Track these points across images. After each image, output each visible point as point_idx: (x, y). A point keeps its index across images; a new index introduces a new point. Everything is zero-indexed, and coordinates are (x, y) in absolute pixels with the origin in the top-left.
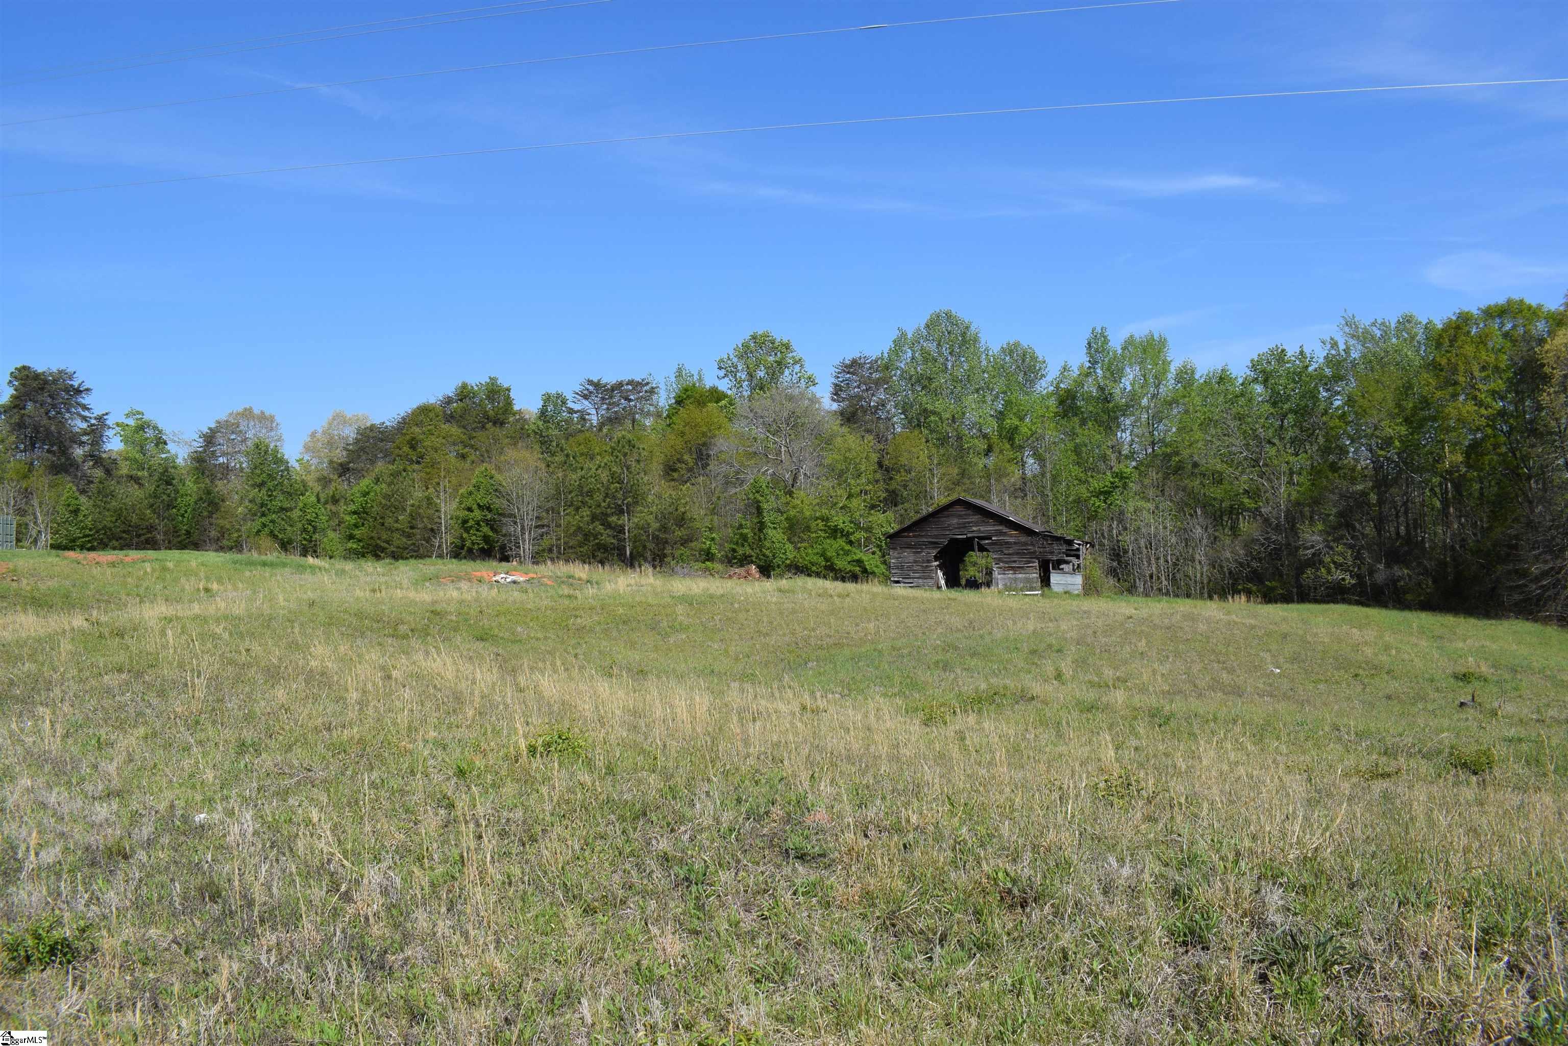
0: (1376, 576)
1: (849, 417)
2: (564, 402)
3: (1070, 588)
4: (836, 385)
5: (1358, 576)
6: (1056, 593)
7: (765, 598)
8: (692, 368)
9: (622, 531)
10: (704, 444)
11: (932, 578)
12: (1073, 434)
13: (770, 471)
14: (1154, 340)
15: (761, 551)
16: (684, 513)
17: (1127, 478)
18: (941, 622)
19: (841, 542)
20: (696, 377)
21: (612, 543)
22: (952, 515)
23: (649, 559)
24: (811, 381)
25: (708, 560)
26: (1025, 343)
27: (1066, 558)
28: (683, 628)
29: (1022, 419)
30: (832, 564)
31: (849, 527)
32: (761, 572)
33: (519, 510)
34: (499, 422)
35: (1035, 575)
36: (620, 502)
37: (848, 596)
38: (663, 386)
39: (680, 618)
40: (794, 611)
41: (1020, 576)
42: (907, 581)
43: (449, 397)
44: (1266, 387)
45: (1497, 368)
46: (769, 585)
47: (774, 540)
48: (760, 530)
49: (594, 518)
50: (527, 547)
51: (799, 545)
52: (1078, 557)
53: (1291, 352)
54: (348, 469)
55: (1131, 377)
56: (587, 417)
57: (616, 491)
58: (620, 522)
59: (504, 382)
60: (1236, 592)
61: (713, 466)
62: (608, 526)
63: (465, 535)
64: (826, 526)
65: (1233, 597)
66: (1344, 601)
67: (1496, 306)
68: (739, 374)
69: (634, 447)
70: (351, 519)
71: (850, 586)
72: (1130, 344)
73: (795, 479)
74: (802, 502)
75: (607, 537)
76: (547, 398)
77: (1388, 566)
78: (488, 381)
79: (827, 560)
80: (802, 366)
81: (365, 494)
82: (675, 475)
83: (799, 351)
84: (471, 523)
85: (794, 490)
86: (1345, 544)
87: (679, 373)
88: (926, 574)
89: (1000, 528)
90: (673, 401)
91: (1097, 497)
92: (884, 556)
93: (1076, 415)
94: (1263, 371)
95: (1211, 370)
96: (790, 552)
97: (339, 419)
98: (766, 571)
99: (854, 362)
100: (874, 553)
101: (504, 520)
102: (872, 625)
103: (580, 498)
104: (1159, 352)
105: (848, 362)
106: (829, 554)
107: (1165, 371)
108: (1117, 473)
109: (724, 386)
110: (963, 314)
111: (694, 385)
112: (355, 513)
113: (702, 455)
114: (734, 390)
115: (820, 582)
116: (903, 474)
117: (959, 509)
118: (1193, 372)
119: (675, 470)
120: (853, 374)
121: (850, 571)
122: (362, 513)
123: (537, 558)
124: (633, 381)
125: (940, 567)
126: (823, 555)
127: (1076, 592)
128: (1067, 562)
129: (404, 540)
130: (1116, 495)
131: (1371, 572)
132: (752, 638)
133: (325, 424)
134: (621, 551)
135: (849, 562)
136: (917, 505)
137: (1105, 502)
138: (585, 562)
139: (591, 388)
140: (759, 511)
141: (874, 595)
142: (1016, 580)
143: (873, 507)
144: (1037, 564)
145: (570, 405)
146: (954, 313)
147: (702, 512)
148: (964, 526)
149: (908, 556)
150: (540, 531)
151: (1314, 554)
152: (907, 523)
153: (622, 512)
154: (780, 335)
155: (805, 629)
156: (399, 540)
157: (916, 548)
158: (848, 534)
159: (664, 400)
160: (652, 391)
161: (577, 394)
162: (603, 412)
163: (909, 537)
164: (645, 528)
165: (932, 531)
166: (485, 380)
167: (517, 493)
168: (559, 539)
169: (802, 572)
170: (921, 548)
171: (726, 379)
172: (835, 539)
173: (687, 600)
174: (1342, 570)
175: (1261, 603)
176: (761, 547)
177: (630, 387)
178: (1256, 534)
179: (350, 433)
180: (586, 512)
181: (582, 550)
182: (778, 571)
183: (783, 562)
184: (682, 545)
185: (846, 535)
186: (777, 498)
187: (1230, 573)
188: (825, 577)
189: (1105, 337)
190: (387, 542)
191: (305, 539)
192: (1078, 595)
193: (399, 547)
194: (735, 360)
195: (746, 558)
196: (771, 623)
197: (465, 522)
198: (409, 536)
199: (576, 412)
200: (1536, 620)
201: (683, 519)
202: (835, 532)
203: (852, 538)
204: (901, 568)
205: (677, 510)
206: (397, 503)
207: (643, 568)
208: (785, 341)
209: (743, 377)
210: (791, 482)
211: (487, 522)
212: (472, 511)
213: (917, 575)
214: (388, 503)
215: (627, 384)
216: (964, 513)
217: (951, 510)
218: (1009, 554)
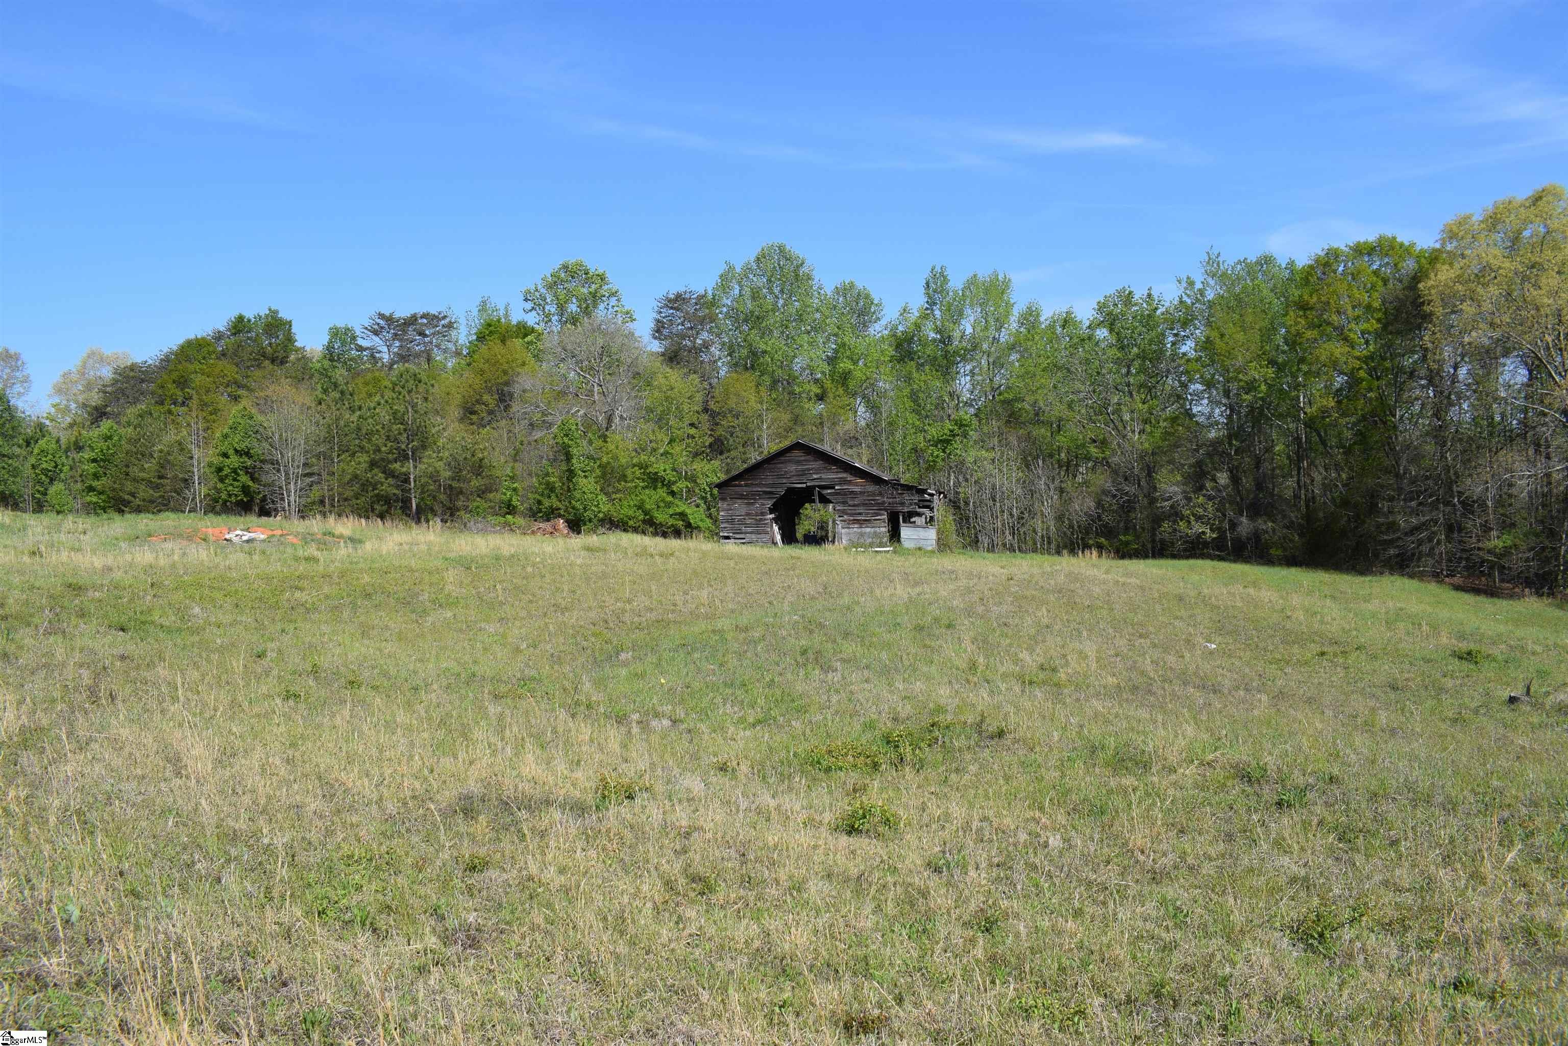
0: (1239, 529)
1: (672, 357)
2: (354, 338)
3: (922, 544)
4: (658, 321)
5: (1219, 529)
6: (908, 550)
7: (568, 559)
8: (498, 303)
9: (407, 481)
10: (507, 384)
11: (767, 533)
12: (909, 379)
13: (582, 412)
14: (998, 280)
15: (570, 502)
16: (481, 460)
17: (966, 426)
18: (789, 587)
19: (662, 492)
20: (502, 312)
21: (394, 494)
22: (790, 461)
23: (439, 512)
24: (629, 316)
25: (509, 513)
26: (859, 285)
27: (918, 510)
28: (451, 603)
29: (855, 363)
30: (652, 517)
31: (670, 476)
32: (570, 527)
33: (282, 456)
34: (279, 360)
35: (883, 529)
36: (403, 447)
37: (672, 555)
38: (462, 321)
39: (449, 588)
40: (604, 576)
41: (868, 530)
42: (738, 536)
43: (219, 332)
44: (1111, 331)
45: (1369, 307)
46: (577, 541)
47: (585, 489)
48: (569, 479)
49: (373, 464)
50: (292, 498)
51: (614, 496)
52: (932, 509)
53: (1139, 294)
54: (105, 414)
55: (972, 319)
56: (378, 355)
57: (400, 434)
58: (404, 470)
59: (284, 315)
60: (1086, 547)
61: (516, 407)
62: (391, 474)
63: (219, 485)
64: (644, 473)
65: (1083, 552)
66: (1203, 556)
67: (1365, 243)
68: (547, 308)
69: (420, 382)
70: (91, 468)
71: (674, 543)
72: (972, 283)
73: (610, 420)
74: (617, 447)
75: (388, 487)
76: (335, 333)
77: (1251, 518)
78: (268, 312)
79: (646, 513)
80: (618, 300)
81: (107, 438)
82: (474, 417)
83: (615, 282)
84: (226, 471)
85: (608, 433)
86: (1204, 496)
87: (483, 307)
88: (759, 528)
89: (844, 475)
90: (475, 337)
91: (936, 446)
92: (709, 509)
93: (912, 359)
94: (1110, 314)
95: (1057, 312)
96: (605, 506)
97: (95, 357)
98: (575, 525)
99: (679, 297)
100: (698, 506)
101: (267, 467)
102: (704, 593)
103: (357, 442)
104: (1002, 293)
105: (672, 296)
106: (648, 507)
107: (1008, 314)
108: (956, 421)
109: (532, 319)
110: (797, 249)
111: (499, 321)
112: (94, 461)
113: (504, 398)
114: (542, 324)
115: (637, 539)
116: (730, 419)
117: (797, 454)
118: (1038, 315)
119: (473, 413)
120: (677, 309)
121: (672, 525)
122: (103, 461)
123: (303, 514)
124: (428, 314)
125: (776, 520)
126: (640, 507)
127: (930, 548)
128: (919, 515)
129: (151, 492)
130: (957, 444)
131: (1233, 525)
132: (545, 614)
133: (79, 363)
134: (406, 503)
135: (671, 516)
136: (744, 453)
137: (944, 451)
138: (361, 517)
139: (382, 322)
140: (568, 457)
141: (704, 554)
142: (862, 535)
143: (696, 455)
144: (885, 517)
145: (360, 342)
146: (788, 248)
147: (503, 459)
148: (803, 473)
149: (740, 508)
150: (308, 480)
151: (1172, 507)
152: (734, 473)
153: (406, 458)
154: (594, 266)
155: (618, 600)
156: (144, 492)
157: (749, 498)
158: (669, 484)
159: (464, 335)
160: (450, 326)
161: (366, 328)
162: (396, 350)
163: (741, 486)
164: (434, 477)
165: (767, 478)
166: (264, 312)
167: (281, 435)
168: (332, 489)
169: (617, 527)
170: (755, 499)
171: (534, 312)
172: (655, 489)
173: (466, 564)
174: (1202, 523)
175: (1113, 558)
176: (571, 498)
177: (425, 321)
178: (1108, 485)
179: (107, 373)
180: (363, 458)
181: (358, 501)
182: (589, 525)
183: (595, 516)
184: (479, 496)
185: (668, 485)
186: (590, 442)
187: (1079, 527)
188: (644, 533)
189: (945, 277)
190: (133, 495)
191: (39, 491)
192: (933, 552)
193: (144, 500)
194: (543, 291)
195: (553, 512)
196: (574, 592)
197: (220, 470)
198: (157, 487)
199: (365, 349)
200: (1411, 576)
201: (480, 467)
202: (654, 480)
203: (675, 488)
204: (731, 521)
205: (473, 456)
206: (144, 449)
207: (431, 523)
208: (600, 271)
209: (553, 310)
210: (604, 425)
211: (246, 469)
212: (228, 458)
213: (749, 530)
214: (135, 450)
215: (421, 318)
216: (803, 458)
217: (788, 455)
218: (854, 505)
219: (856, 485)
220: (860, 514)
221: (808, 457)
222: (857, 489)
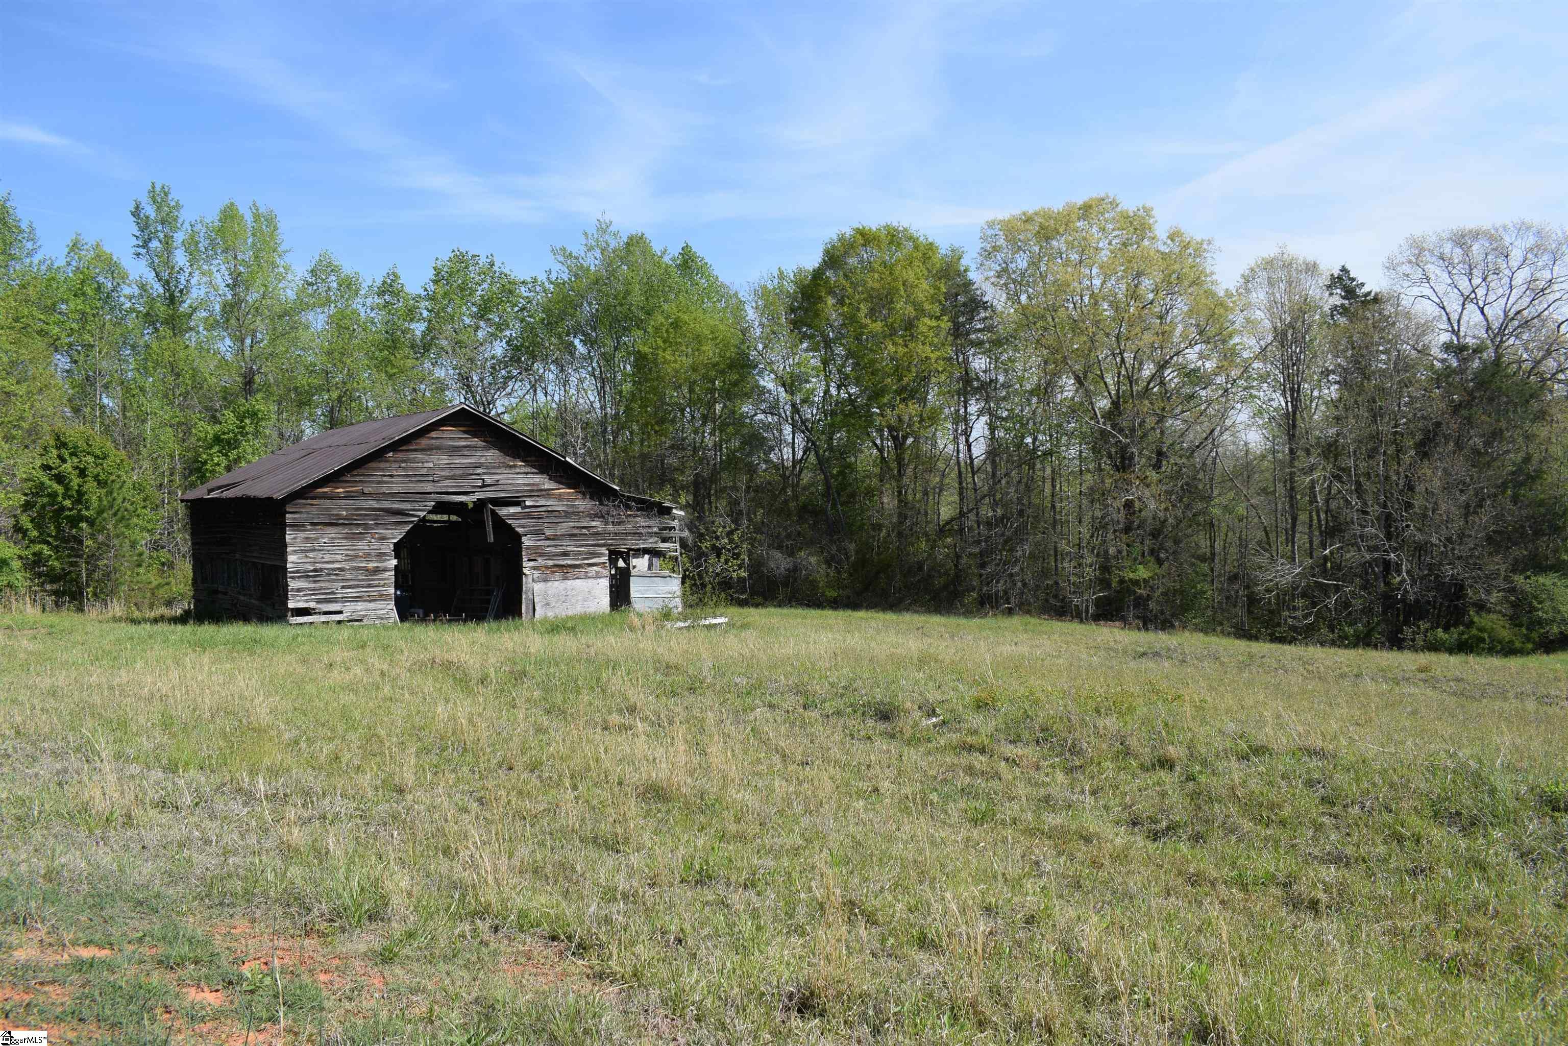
3: (666, 605)
11: (386, 598)
22: (439, 448)
35: (601, 584)
41: (577, 585)
42: (327, 607)
88: (373, 588)
89: (538, 480)
117: (456, 432)
128: (655, 554)
142: (567, 592)
144: (604, 559)
148: (465, 473)
149: (332, 545)
163: (336, 496)
165: (391, 483)
170: (366, 526)
204: (313, 575)
213: (352, 592)
216: (463, 443)
217: (434, 434)
218: (554, 538)
219: (560, 497)
220: (565, 554)
221: (476, 441)
222: (560, 507)
